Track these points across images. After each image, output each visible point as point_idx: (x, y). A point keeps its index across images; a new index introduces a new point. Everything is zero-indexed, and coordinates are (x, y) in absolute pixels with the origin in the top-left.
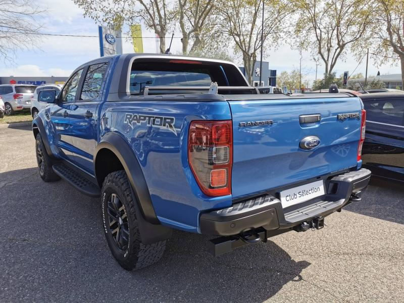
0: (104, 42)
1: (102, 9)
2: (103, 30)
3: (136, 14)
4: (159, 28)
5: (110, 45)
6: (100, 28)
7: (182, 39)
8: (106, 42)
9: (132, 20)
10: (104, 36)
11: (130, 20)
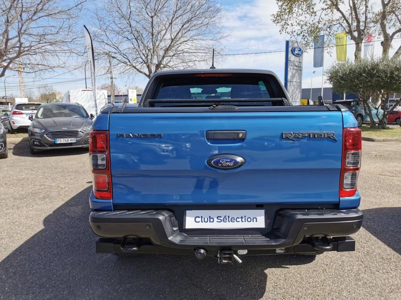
0: (290, 55)
1: (298, 24)
2: (290, 44)
3: (335, 23)
4: (356, 34)
5: (296, 58)
6: (287, 42)
7: (382, 43)
8: (292, 55)
9: (330, 29)
10: (290, 49)
11: (328, 29)
